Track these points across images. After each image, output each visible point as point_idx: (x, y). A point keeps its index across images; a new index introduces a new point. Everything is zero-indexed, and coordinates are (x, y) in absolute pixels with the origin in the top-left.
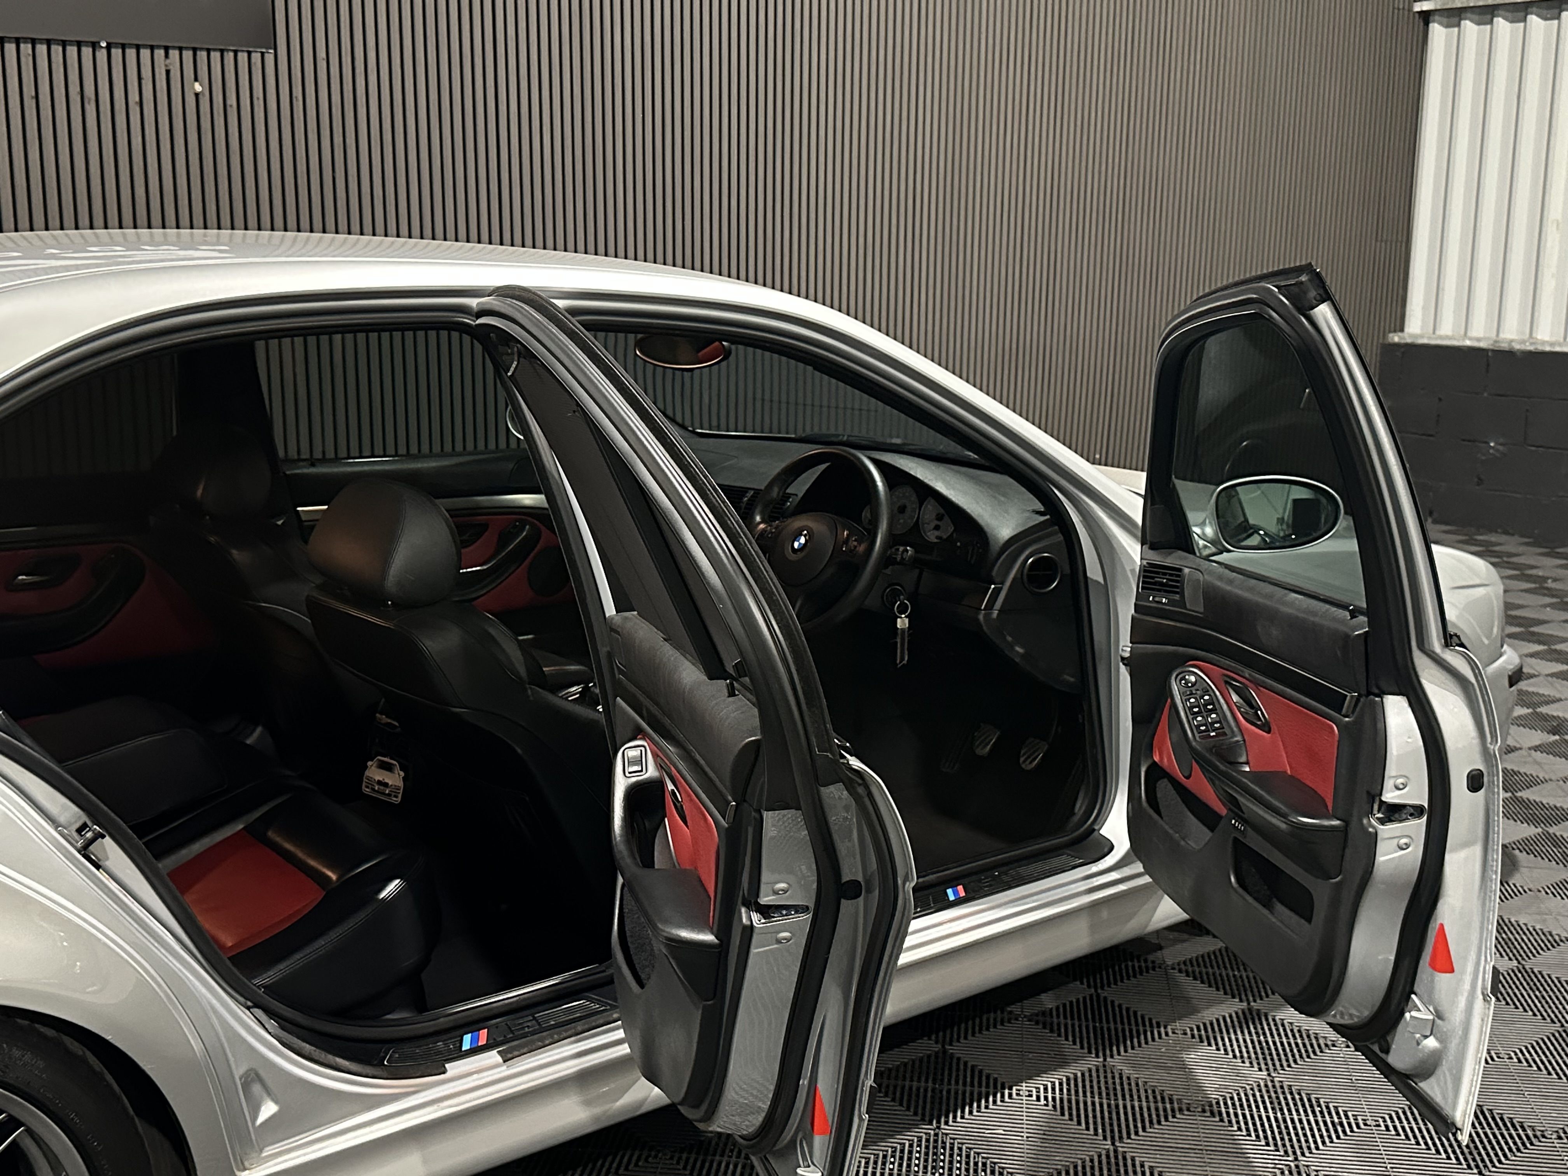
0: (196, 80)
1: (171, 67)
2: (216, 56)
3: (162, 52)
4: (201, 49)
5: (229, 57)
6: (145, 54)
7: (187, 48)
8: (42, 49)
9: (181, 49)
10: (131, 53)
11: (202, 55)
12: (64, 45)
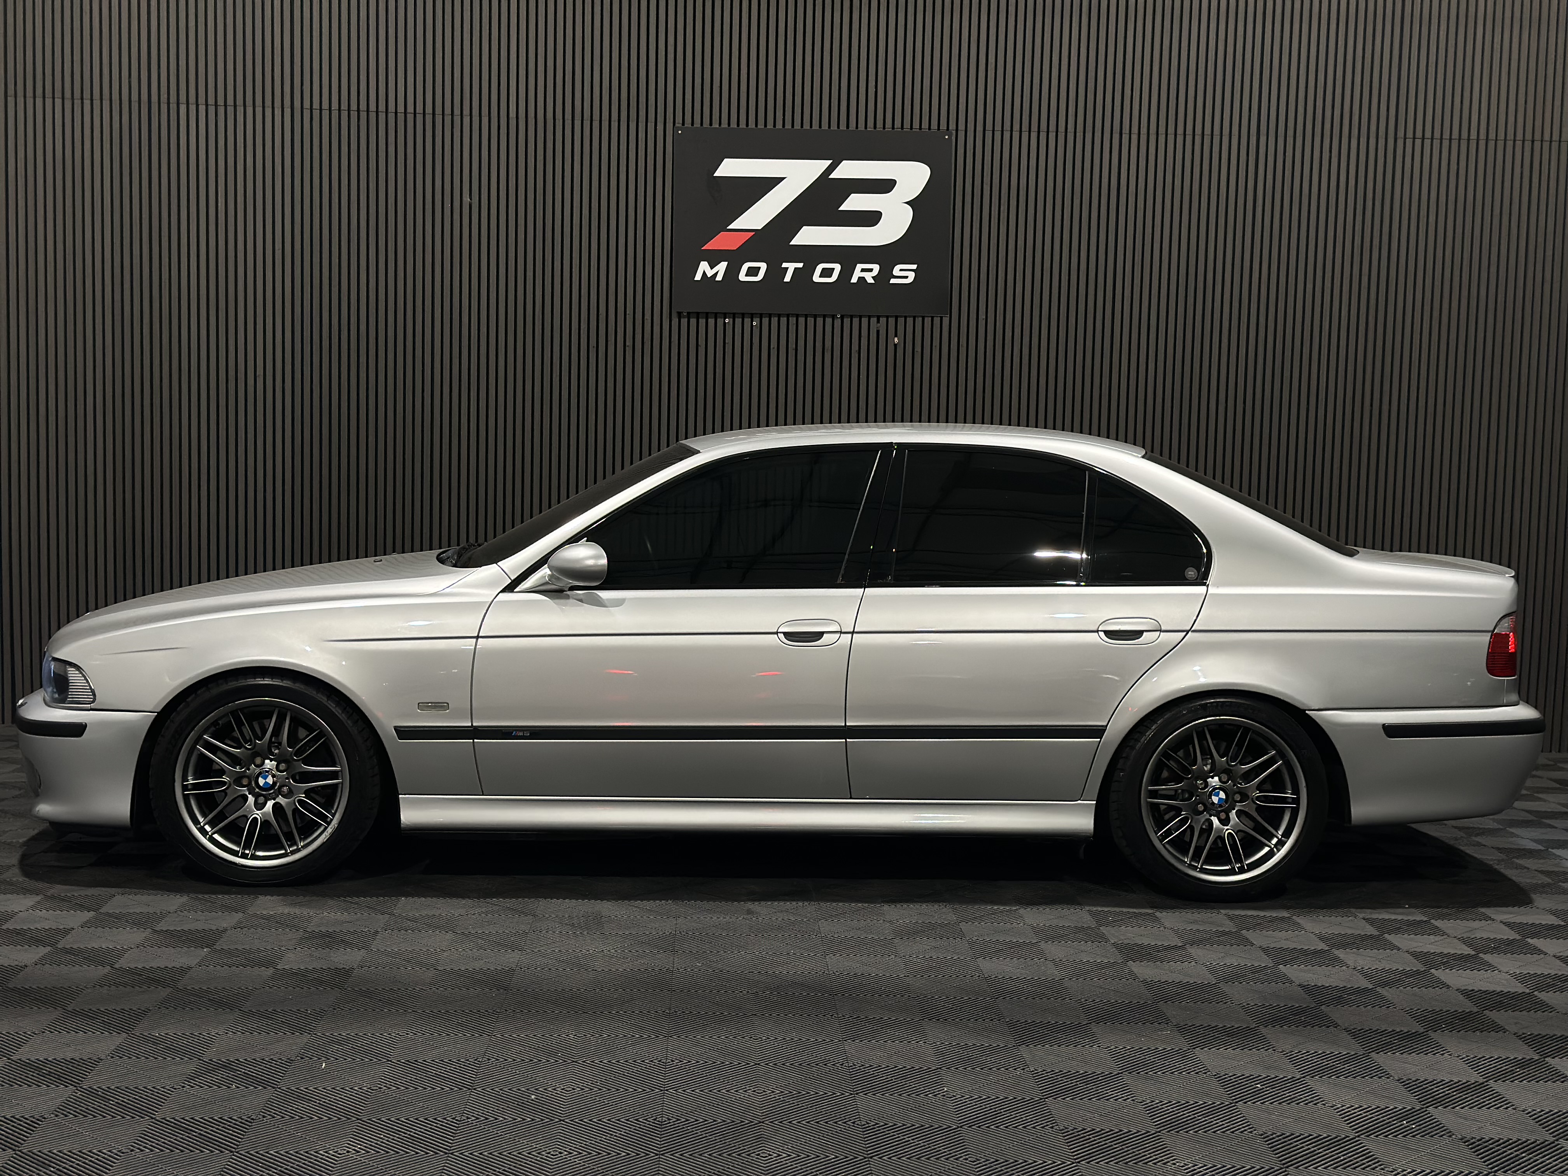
0: (896, 336)
1: (880, 329)
2: (910, 321)
3: (875, 319)
4: (901, 317)
5: (919, 321)
6: (865, 321)
7: (891, 316)
8: (802, 320)
9: (887, 317)
10: (856, 321)
11: (901, 321)
12: (815, 317)
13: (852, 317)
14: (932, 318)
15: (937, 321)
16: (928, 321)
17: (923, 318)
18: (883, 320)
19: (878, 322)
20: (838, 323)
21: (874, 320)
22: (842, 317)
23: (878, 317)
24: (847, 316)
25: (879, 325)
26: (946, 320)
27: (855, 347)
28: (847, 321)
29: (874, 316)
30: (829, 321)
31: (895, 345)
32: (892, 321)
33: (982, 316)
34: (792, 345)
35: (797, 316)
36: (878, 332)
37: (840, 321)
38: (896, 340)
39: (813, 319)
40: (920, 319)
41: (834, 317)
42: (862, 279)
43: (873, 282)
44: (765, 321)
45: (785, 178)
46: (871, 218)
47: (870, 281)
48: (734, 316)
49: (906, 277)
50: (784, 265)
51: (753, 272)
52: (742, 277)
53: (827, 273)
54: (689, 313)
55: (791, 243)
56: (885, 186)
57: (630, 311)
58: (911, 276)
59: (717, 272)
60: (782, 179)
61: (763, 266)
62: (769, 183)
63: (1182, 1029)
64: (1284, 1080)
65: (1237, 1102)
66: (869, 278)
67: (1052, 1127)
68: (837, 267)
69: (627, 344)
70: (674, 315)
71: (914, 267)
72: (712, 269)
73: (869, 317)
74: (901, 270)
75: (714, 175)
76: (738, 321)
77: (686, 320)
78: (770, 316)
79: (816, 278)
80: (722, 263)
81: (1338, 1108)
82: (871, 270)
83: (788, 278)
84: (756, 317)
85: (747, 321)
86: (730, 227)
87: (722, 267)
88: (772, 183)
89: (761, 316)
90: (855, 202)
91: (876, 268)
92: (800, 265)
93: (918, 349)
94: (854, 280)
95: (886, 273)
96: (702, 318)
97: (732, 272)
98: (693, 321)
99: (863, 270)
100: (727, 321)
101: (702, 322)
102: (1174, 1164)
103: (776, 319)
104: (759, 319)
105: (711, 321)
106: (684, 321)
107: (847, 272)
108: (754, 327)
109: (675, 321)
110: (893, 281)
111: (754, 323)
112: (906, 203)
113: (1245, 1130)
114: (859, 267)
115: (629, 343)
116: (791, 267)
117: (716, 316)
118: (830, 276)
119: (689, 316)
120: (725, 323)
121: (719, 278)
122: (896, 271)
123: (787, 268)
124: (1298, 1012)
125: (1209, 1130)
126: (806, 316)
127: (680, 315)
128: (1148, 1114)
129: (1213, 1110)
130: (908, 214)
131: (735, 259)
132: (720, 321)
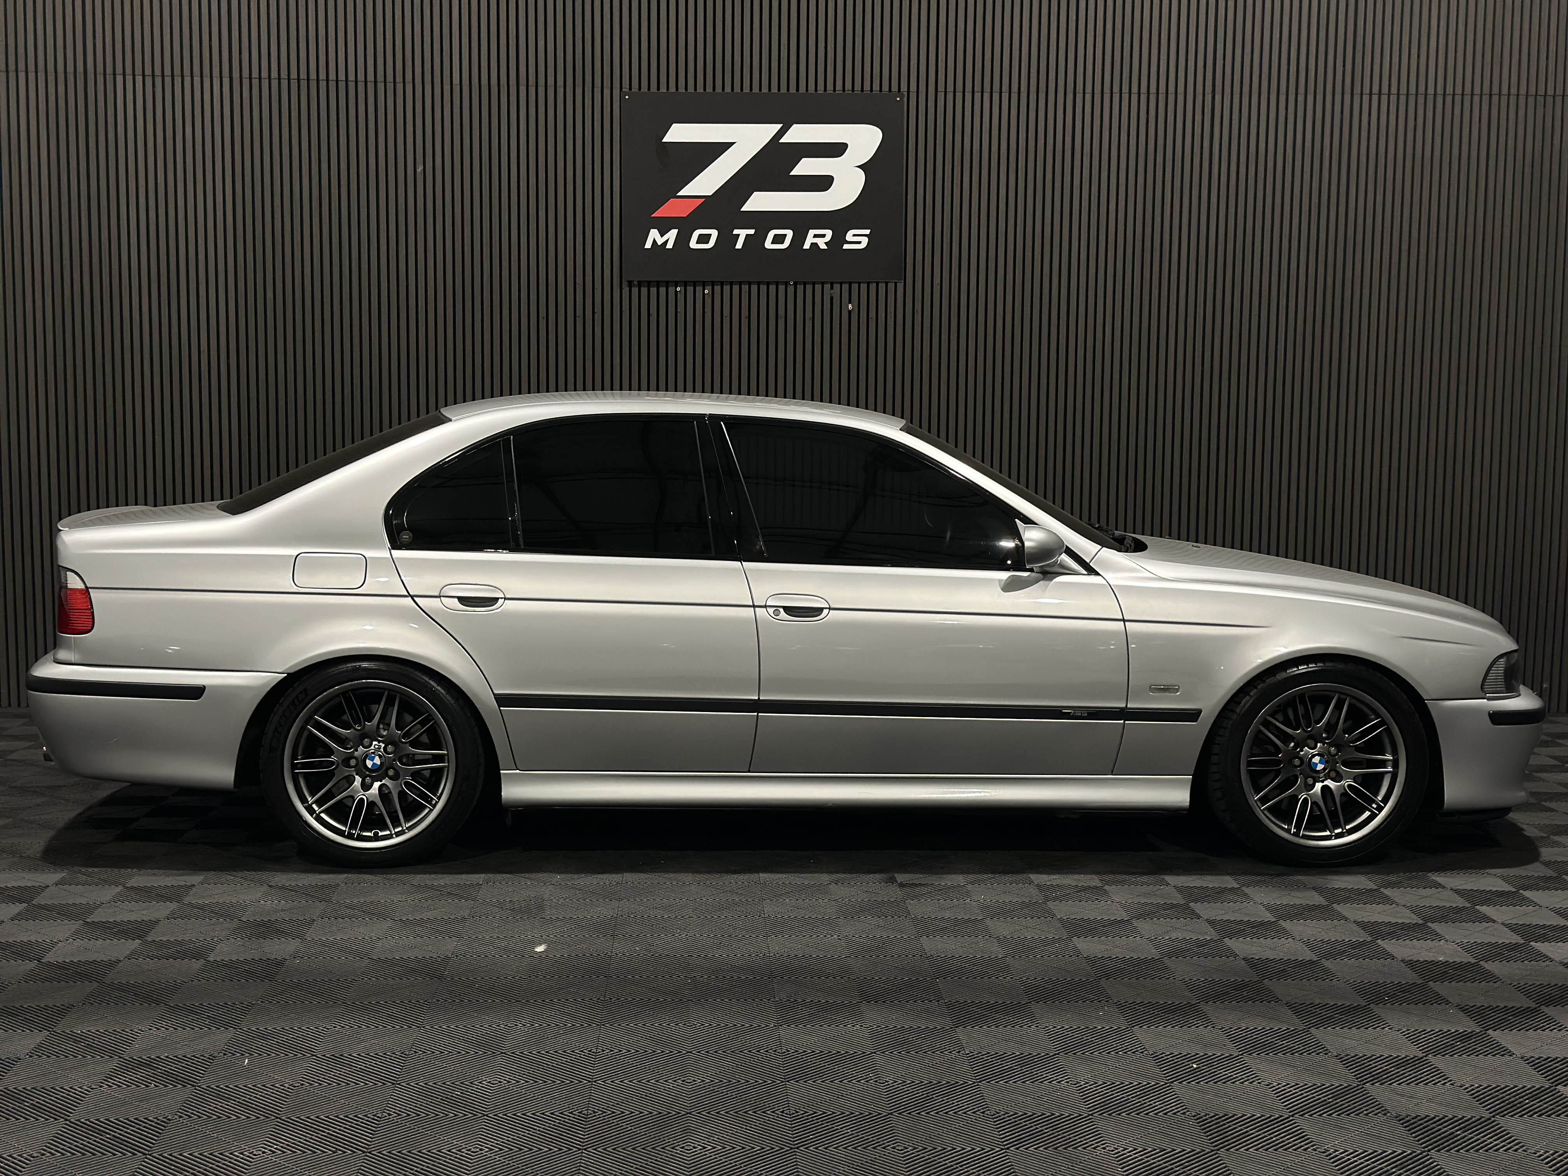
0: (850, 302)
1: (834, 296)
2: (864, 287)
3: (829, 286)
4: (855, 282)
5: (873, 286)
6: (818, 287)
7: (845, 283)
8: (754, 288)
9: (841, 283)
10: (809, 288)
11: (855, 287)
12: (768, 284)
13: (805, 284)
14: (887, 283)
15: (891, 286)
16: (882, 286)
17: (877, 283)
18: (837, 287)
19: (832, 288)
20: (791, 289)
21: (827, 287)
22: (795, 284)
23: (832, 284)
24: (800, 283)
25: (832, 291)
26: (900, 286)
27: (809, 315)
28: (800, 288)
29: (827, 283)
30: (782, 288)
31: (850, 312)
32: (845, 287)
33: (937, 281)
34: (745, 313)
35: (750, 284)
36: (832, 298)
37: (792, 287)
38: (850, 306)
39: (766, 287)
40: (874, 285)
41: (786, 284)
42: (814, 245)
43: (826, 248)
44: (717, 288)
45: (734, 143)
46: (823, 183)
47: (823, 246)
48: (685, 284)
49: (860, 243)
50: (736, 232)
51: (703, 239)
52: (693, 244)
53: (779, 239)
54: (639, 282)
55: (742, 209)
56: (836, 150)
57: (579, 280)
58: (865, 241)
59: (667, 241)
60: (732, 144)
61: (714, 233)
62: (719, 148)
63: (1123, 1007)
64: (1221, 1059)
65: (1172, 1082)
66: (822, 244)
67: (983, 1113)
68: (789, 233)
69: (578, 314)
70: (625, 284)
71: (867, 232)
72: (662, 236)
73: (823, 284)
74: (854, 235)
75: (664, 140)
76: (690, 289)
77: (637, 289)
78: (722, 284)
79: (768, 245)
80: (673, 231)
81: (1274, 1087)
82: (823, 236)
83: (739, 245)
84: (708, 285)
85: (699, 289)
86: (679, 194)
87: (673, 234)
88: (722, 148)
89: (713, 284)
90: (806, 167)
91: (829, 233)
92: (752, 232)
93: (873, 314)
94: (807, 246)
95: (838, 239)
96: (653, 287)
97: (683, 240)
98: (644, 290)
99: (815, 236)
100: (678, 289)
101: (653, 290)
102: (1104, 1148)
103: (728, 287)
104: (710, 287)
105: (663, 290)
106: (635, 290)
107: (799, 238)
108: (706, 296)
109: (626, 290)
110: (846, 247)
111: (706, 291)
112: (858, 167)
113: (1179, 1112)
114: (812, 232)
115: (579, 312)
116: (742, 234)
117: (667, 284)
118: (783, 243)
119: (640, 285)
120: (676, 291)
121: (670, 246)
122: (849, 236)
123: (739, 235)
124: (1240, 987)
125: (1141, 1112)
126: (759, 284)
127: (630, 284)
128: (1082, 1096)
129: (1145, 1091)
130: (860, 178)
131: (685, 227)
132: (671, 290)
